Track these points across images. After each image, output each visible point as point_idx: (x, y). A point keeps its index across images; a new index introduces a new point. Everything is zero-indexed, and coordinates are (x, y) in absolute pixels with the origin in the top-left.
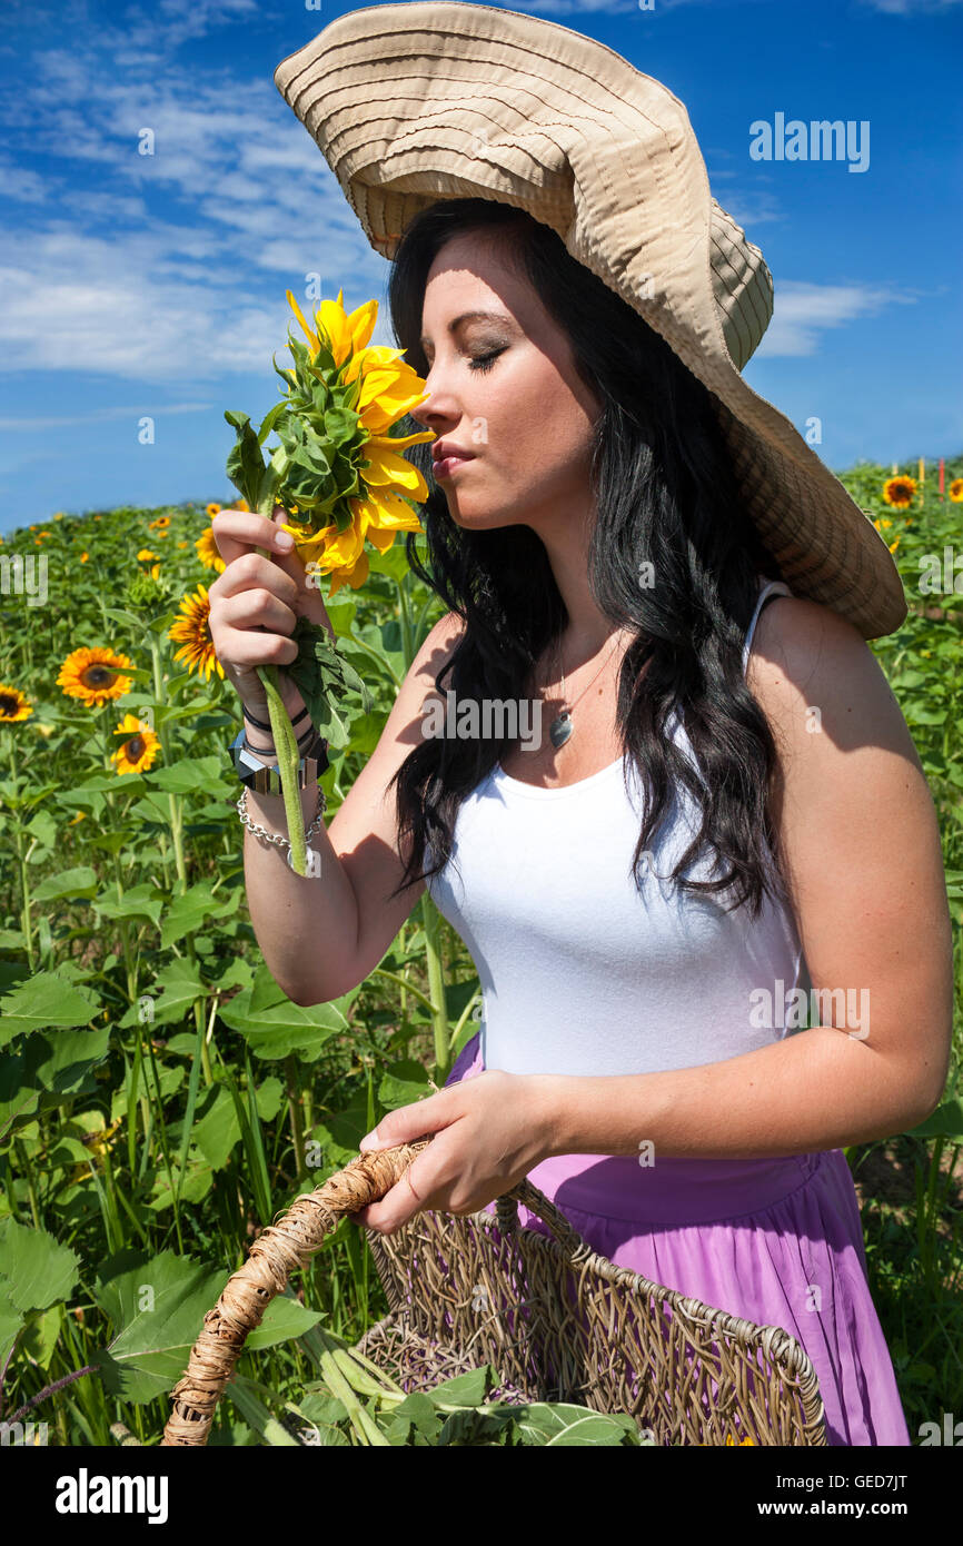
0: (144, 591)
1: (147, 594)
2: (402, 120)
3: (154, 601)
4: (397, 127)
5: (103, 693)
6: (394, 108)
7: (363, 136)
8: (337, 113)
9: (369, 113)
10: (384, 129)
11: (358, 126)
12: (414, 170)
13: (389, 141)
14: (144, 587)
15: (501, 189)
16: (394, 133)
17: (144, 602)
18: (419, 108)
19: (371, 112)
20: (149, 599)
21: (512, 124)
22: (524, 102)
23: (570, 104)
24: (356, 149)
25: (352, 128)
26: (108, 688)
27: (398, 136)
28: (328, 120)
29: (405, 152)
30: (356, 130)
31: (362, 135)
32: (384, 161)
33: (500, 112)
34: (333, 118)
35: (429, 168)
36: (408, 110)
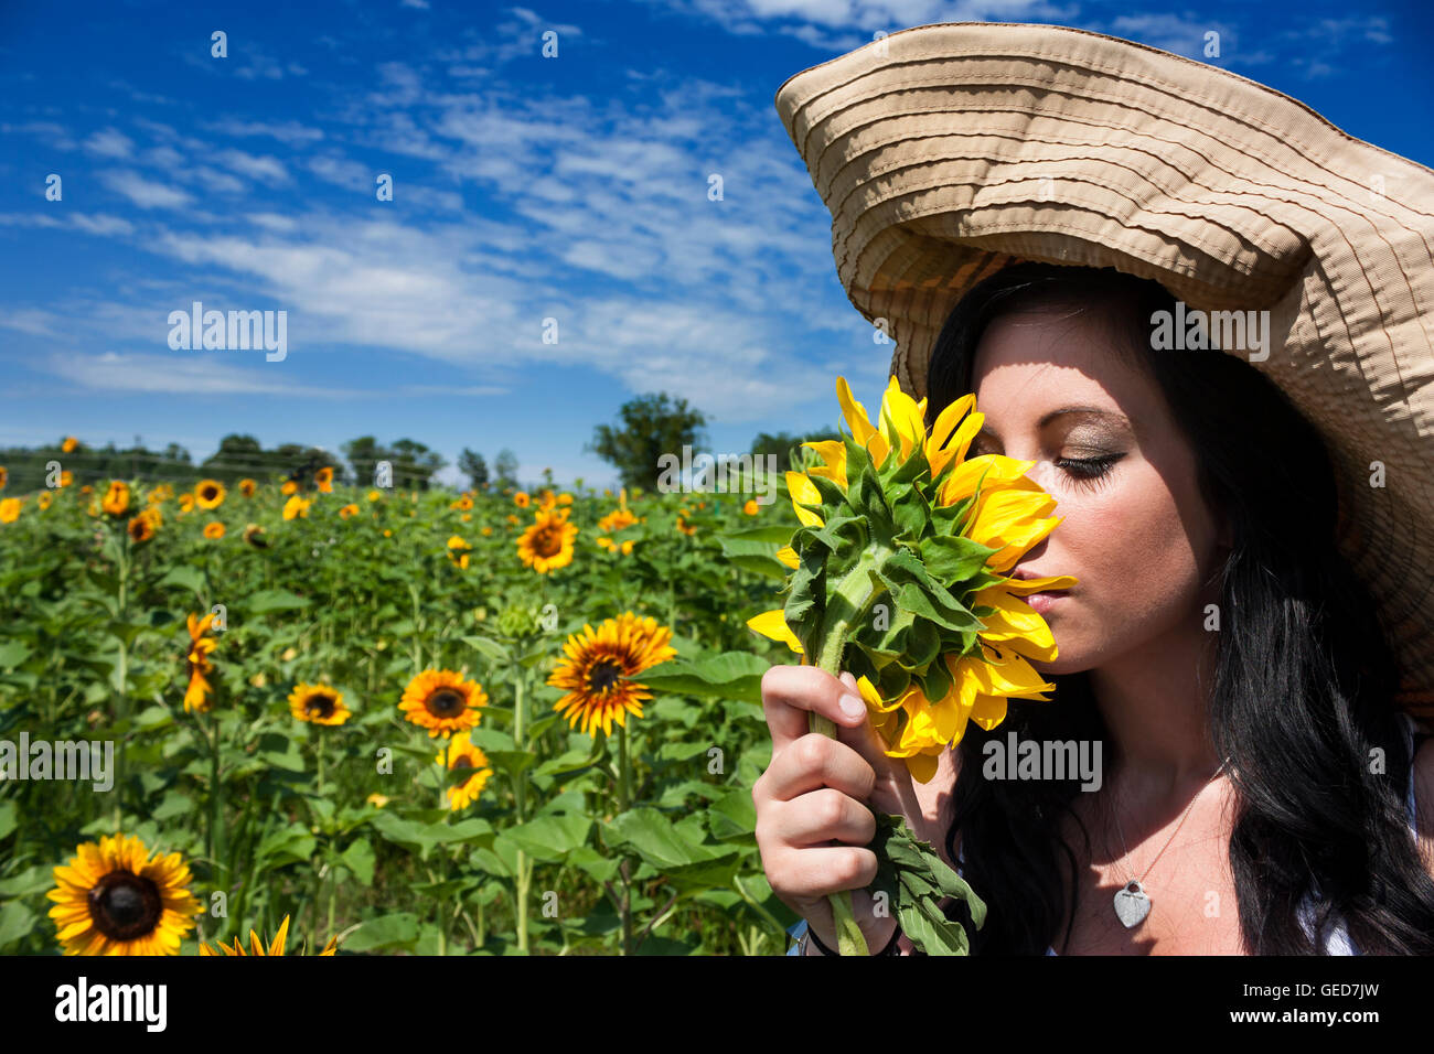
0: (516, 622)
1: (520, 625)
2: (994, 163)
3: (527, 634)
4: (987, 171)
5: (449, 722)
6: (986, 147)
7: (933, 176)
8: (895, 144)
9: (943, 149)
10: (972, 171)
11: (929, 164)
12: (1025, 228)
13: (977, 188)
14: (516, 617)
15: (1179, 270)
16: (984, 178)
17: (515, 635)
18: (1018, 150)
19: (946, 149)
20: (521, 631)
21: (1172, 186)
22: (1185, 159)
23: (1247, 166)
24: (922, 193)
25: (919, 166)
26: (455, 716)
27: (988, 182)
28: (877, 152)
29: (1010, 204)
30: (924, 168)
31: (935, 176)
32: (970, 212)
33: (1155, 169)
34: (885, 151)
35: (1053, 229)
36: (1003, 150)
